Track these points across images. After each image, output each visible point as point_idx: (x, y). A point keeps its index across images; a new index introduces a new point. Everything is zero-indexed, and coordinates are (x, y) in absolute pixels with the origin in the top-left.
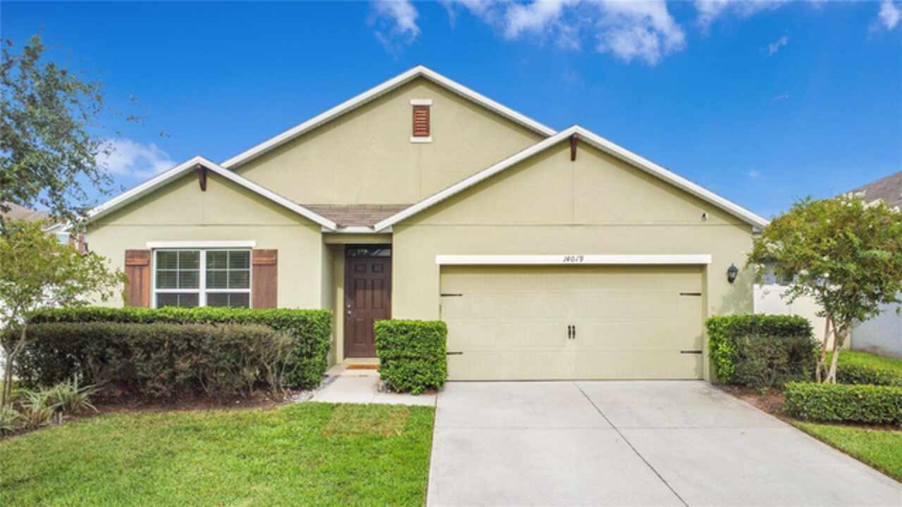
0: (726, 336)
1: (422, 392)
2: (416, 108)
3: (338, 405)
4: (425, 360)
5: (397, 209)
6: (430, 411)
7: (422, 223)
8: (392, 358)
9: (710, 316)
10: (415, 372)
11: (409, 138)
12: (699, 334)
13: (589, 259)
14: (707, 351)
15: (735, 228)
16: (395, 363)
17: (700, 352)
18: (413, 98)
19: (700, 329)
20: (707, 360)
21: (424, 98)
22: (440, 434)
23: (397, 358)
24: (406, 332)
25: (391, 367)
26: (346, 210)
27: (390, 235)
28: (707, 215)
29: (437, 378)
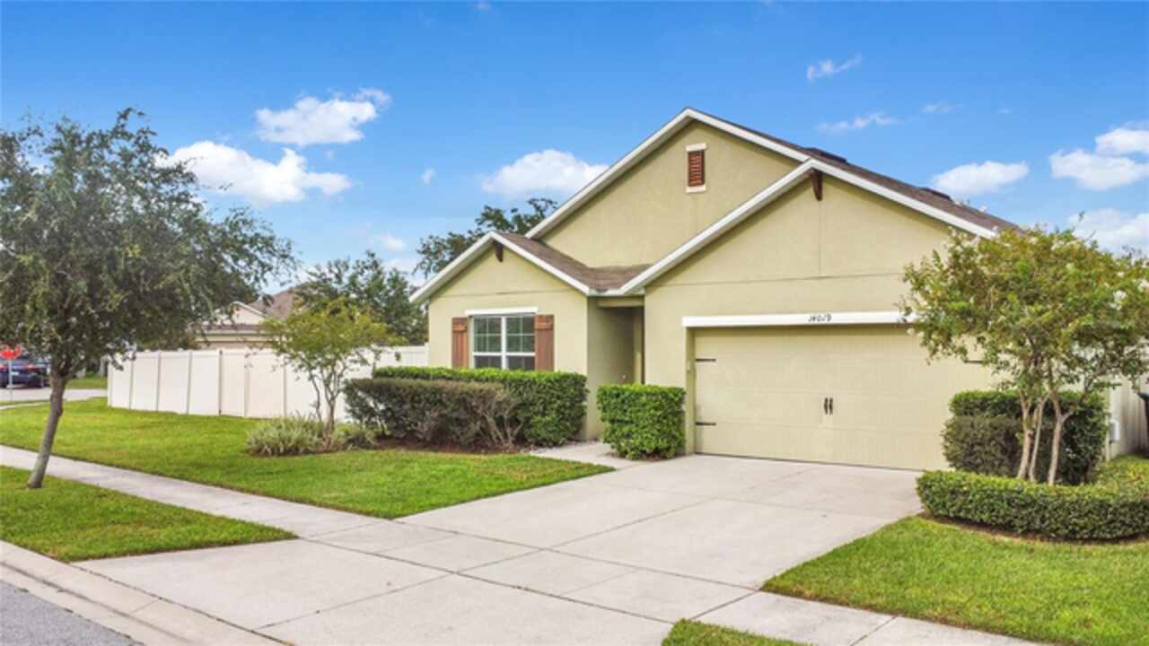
2: (691, 154)
4: (637, 425)
7: (671, 282)
8: (609, 421)
11: (685, 190)
13: (838, 318)
16: (612, 426)
18: (690, 144)
21: (699, 142)
25: (610, 430)
27: (642, 297)
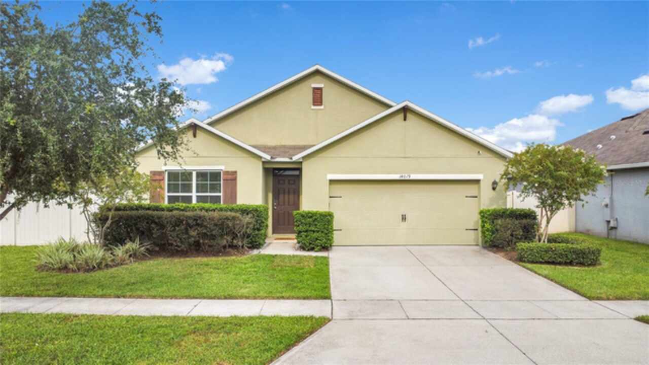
0: (489, 219)
1: (320, 250)
2: (315, 89)
3: (276, 255)
4: (322, 232)
5: (304, 148)
6: (326, 258)
8: (304, 231)
9: (482, 209)
10: (317, 239)
11: (310, 107)
12: (476, 219)
13: (414, 177)
14: (480, 229)
15: (496, 159)
16: (305, 234)
17: (477, 230)
18: (313, 83)
19: (477, 217)
20: (480, 234)
21: (319, 83)
22: (332, 268)
23: (307, 231)
24: (311, 217)
25: (303, 236)
26: (275, 148)
27: (301, 163)
28: (481, 152)
29: (329, 242)
